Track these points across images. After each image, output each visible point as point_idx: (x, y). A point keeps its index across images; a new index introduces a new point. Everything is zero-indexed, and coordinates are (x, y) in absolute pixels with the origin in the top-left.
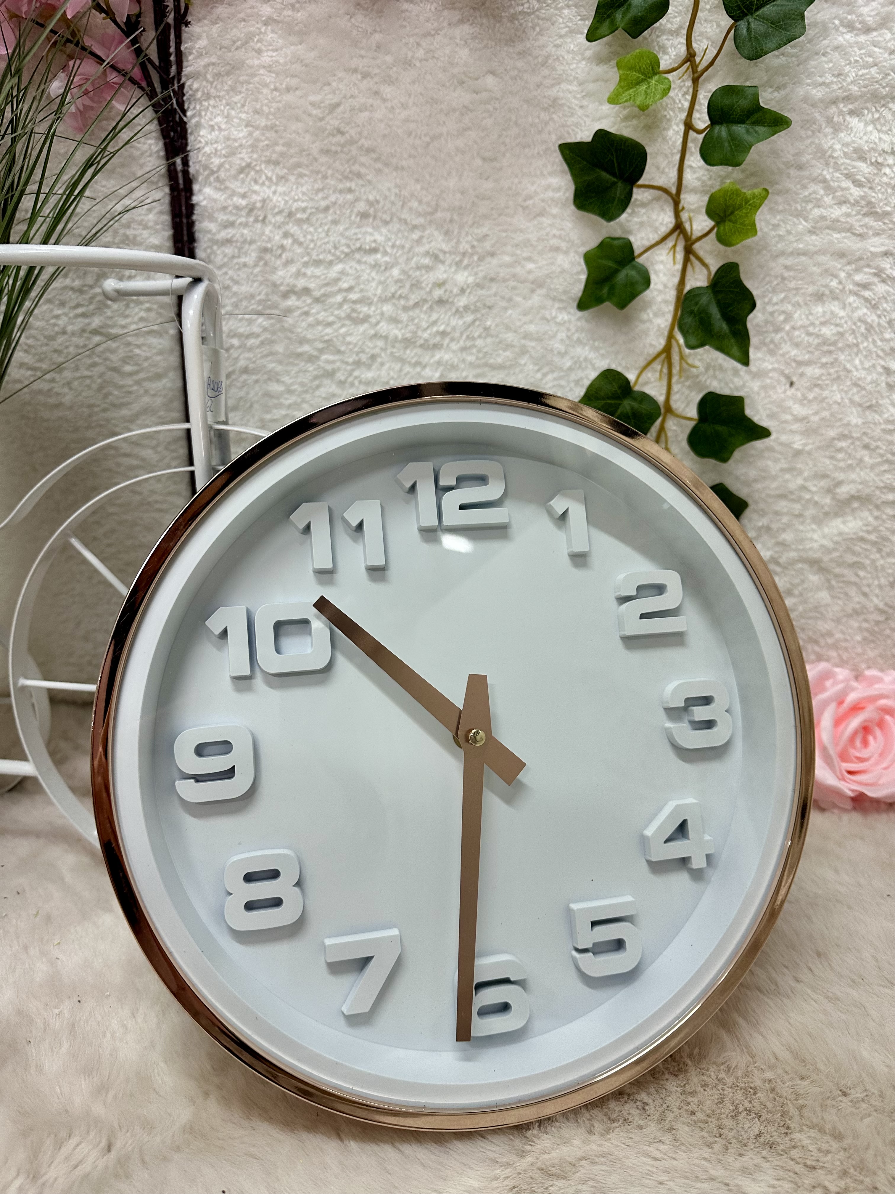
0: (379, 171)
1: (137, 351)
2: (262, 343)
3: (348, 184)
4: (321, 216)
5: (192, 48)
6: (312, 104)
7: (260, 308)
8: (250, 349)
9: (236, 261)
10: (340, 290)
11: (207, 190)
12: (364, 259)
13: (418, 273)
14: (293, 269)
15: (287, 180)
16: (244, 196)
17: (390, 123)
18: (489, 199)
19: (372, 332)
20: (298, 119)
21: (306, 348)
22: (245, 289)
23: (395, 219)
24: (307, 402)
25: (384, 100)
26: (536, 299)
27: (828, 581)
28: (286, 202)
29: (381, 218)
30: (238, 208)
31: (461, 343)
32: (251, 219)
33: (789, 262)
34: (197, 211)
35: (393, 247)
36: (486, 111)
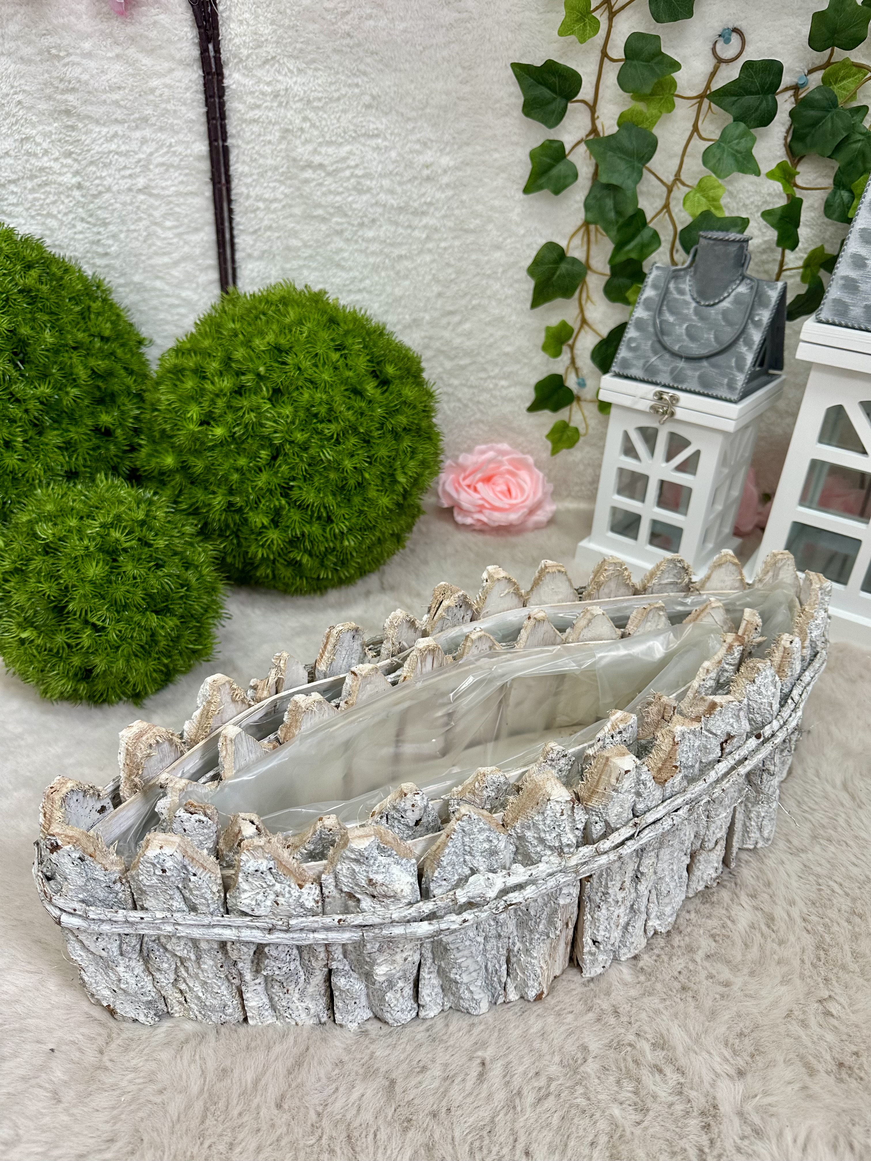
0: (382, 71)
1: (177, 209)
2: (284, 207)
4: (334, 105)
6: (326, 10)
7: (282, 178)
8: (275, 211)
9: (262, 138)
10: (349, 167)
11: (236, 76)
12: (368, 143)
13: (411, 156)
14: (310, 147)
15: (305, 73)
16: (269, 84)
17: (392, 32)
18: (467, 100)
19: (374, 201)
20: (314, 21)
21: (320, 212)
22: (270, 162)
23: (394, 112)
24: (320, 255)
26: (499, 181)
28: (305, 92)
29: (382, 111)
30: (263, 93)
31: (443, 212)
32: (275, 104)
34: (228, 93)
35: (391, 134)
36: (466, 28)
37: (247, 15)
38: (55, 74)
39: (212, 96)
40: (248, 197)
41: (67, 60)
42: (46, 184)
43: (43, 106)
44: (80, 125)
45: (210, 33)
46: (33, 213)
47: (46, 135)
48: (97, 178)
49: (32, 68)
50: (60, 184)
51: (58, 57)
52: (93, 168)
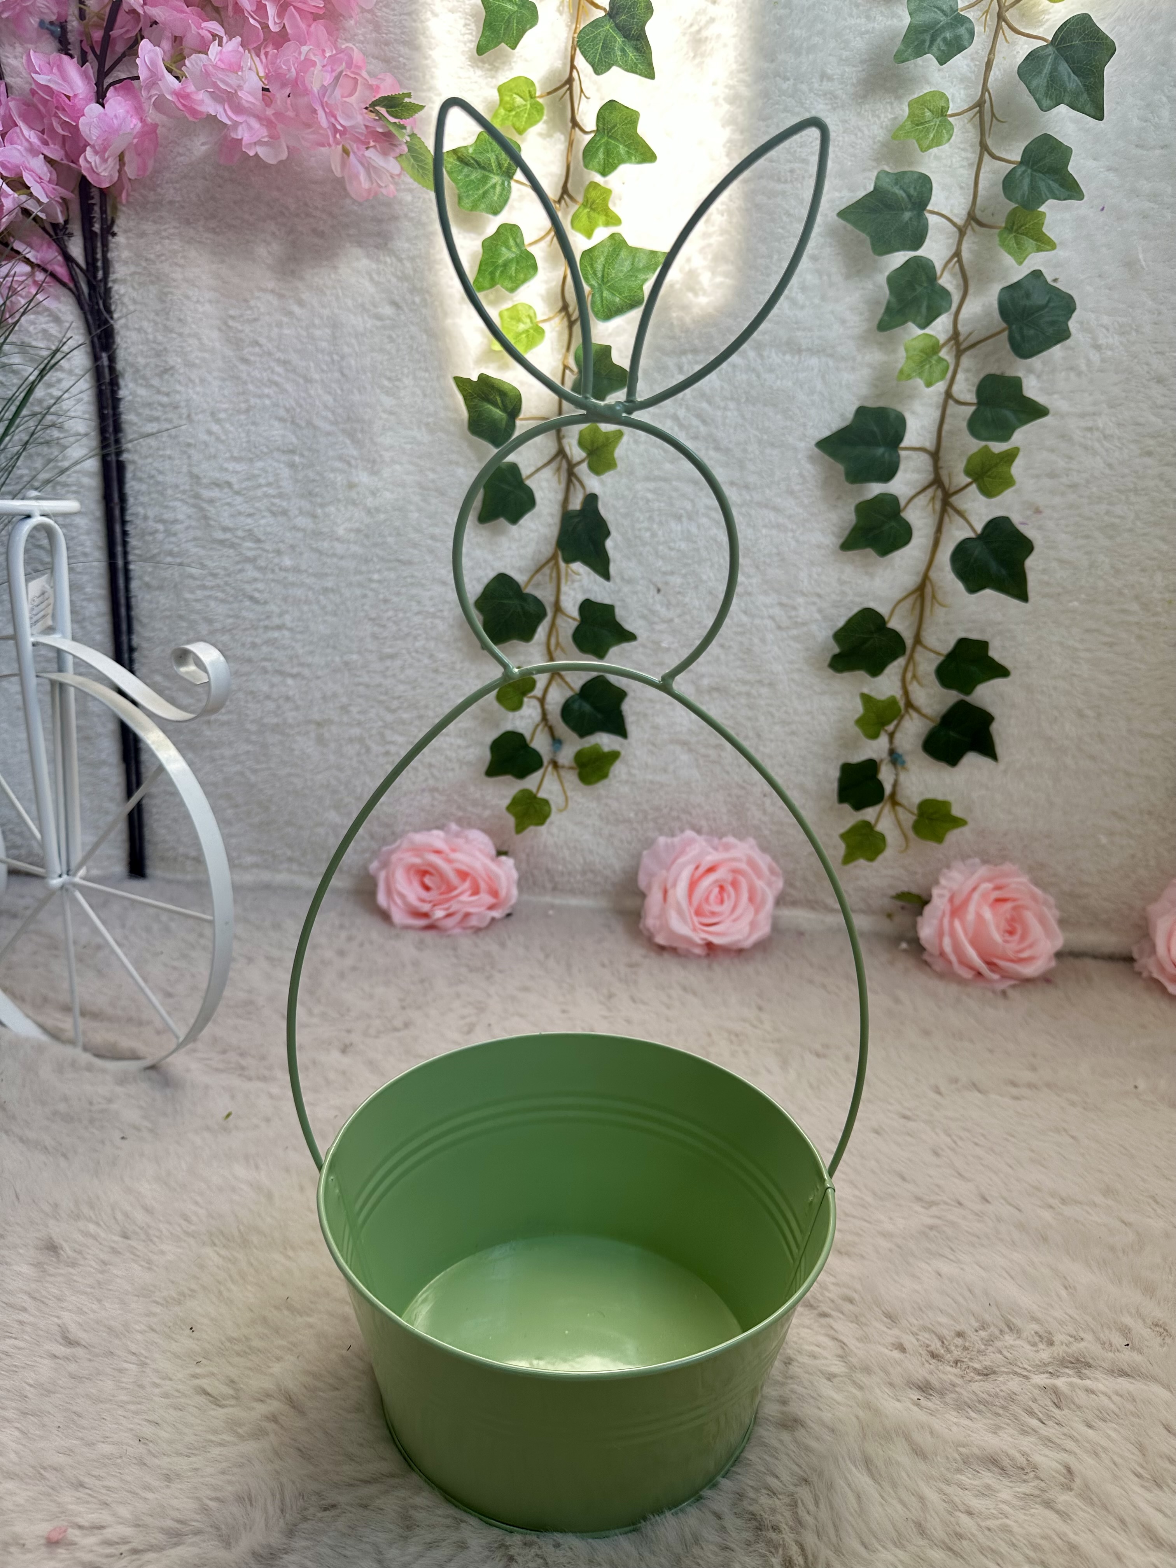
3: (266, 391)
4: (243, 417)
5: (119, 256)
6: (232, 317)
7: (184, 497)
8: (175, 534)
9: (161, 453)
10: (260, 486)
11: (133, 387)
12: (283, 459)
13: (332, 476)
14: (215, 463)
16: (167, 395)
19: (291, 524)
20: (220, 329)
21: (228, 536)
22: (169, 479)
24: (229, 585)
25: (298, 320)
27: (697, 760)
30: (162, 405)
33: (652, 485)
34: (123, 404)
35: (310, 449)
36: (390, 337)
37: (145, 324)
39: (107, 408)
40: (146, 518)
45: (104, 342)
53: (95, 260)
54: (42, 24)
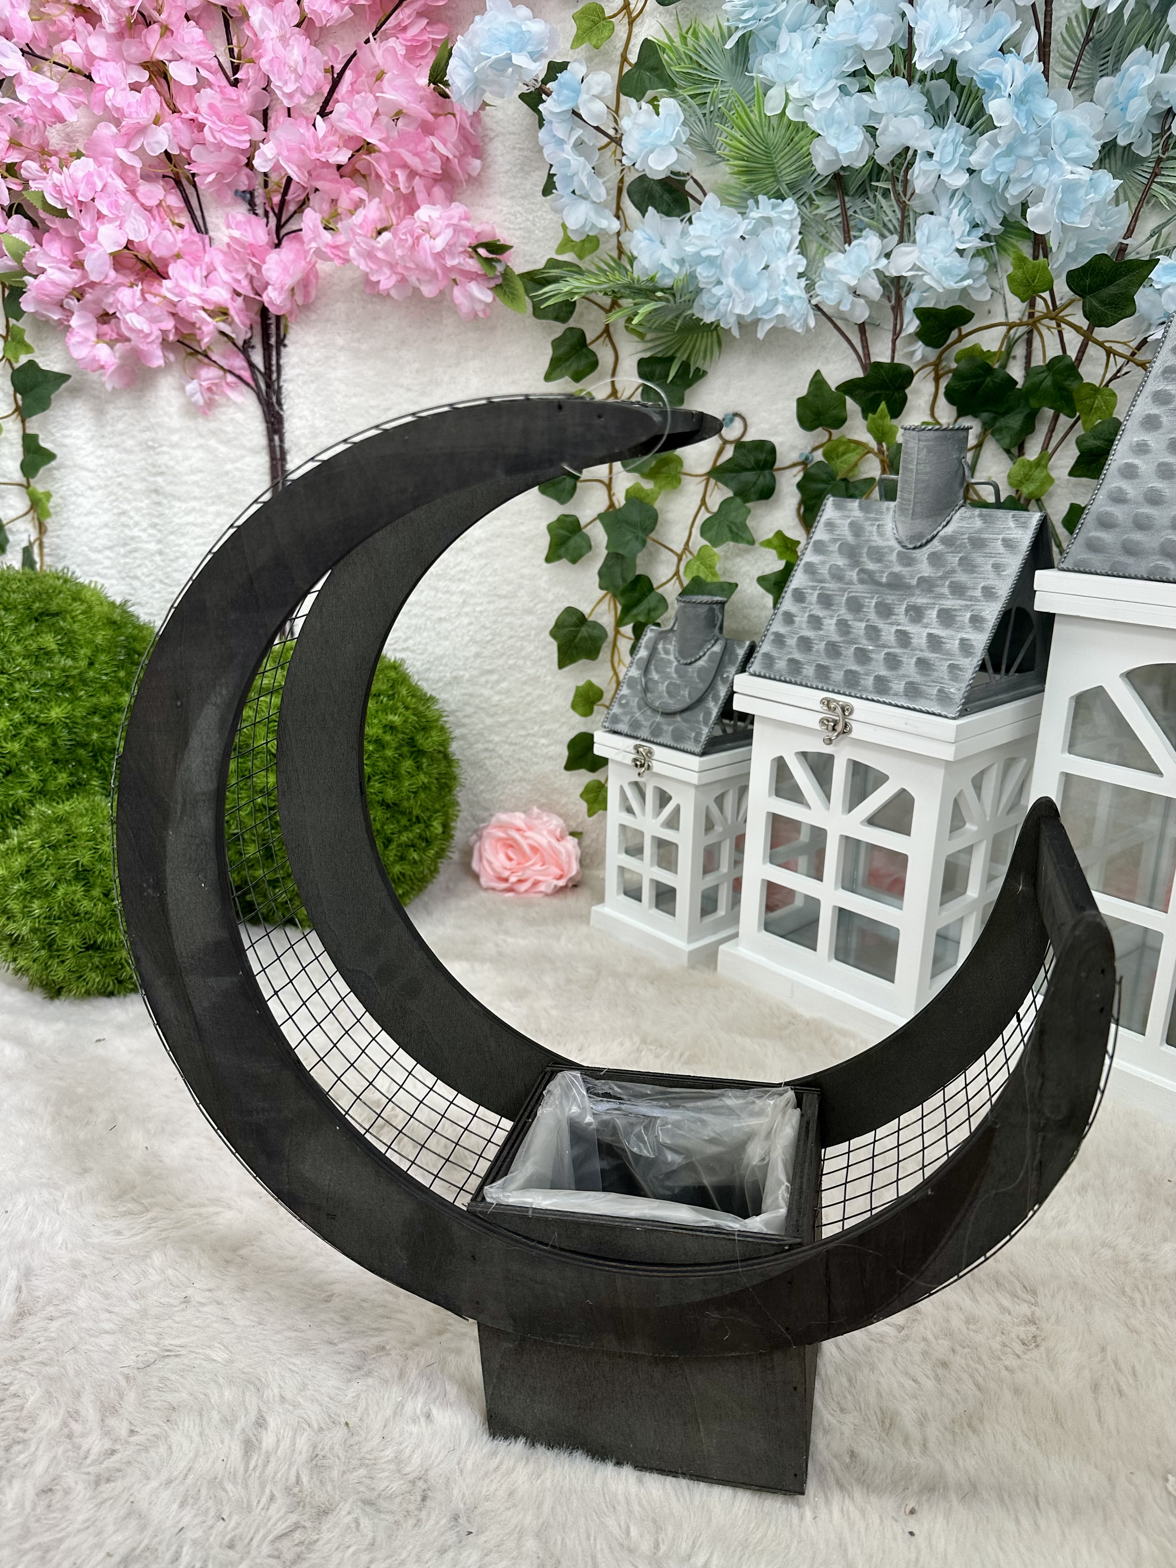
37: (306, 413)
38: (150, 461)
41: (158, 450)
42: (135, 550)
43: (138, 486)
44: (165, 501)
45: (276, 427)
46: (124, 575)
47: (138, 510)
48: (176, 545)
49: (132, 457)
50: (146, 550)
51: (153, 448)
52: (172, 537)
53: (270, 365)
54: (236, 192)
